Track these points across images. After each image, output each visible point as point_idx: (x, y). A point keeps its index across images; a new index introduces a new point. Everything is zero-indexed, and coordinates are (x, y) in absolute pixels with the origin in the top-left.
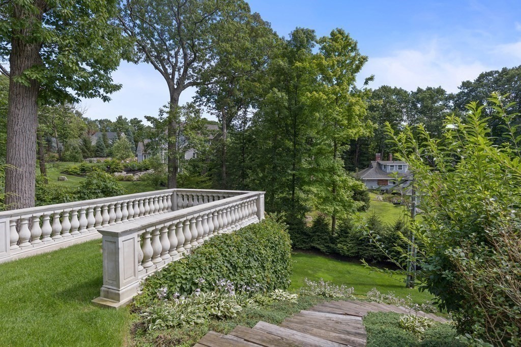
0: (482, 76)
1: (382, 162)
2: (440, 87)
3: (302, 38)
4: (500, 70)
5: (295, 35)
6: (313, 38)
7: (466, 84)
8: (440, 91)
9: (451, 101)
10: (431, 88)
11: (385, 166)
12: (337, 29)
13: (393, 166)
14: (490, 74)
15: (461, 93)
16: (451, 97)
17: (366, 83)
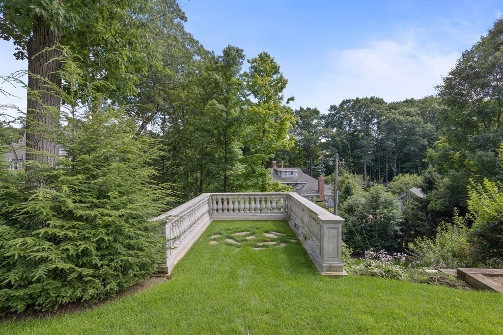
0: (344, 102)
1: (276, 168)
2: (316, 108)
3: (232, 56)
4: (355, 99)
5: (228, 52)
6: (242, 57)
7: (333, 108)
8: (316, 112)
9: (324, 121)
10: (310, 108)
11: (280, 172)
12: (264, 52)
13: (286, 172)
14: (349, 101)
15: (329, 114)
16: (323, 117)
17: (288, 102)
